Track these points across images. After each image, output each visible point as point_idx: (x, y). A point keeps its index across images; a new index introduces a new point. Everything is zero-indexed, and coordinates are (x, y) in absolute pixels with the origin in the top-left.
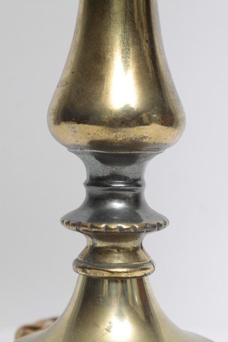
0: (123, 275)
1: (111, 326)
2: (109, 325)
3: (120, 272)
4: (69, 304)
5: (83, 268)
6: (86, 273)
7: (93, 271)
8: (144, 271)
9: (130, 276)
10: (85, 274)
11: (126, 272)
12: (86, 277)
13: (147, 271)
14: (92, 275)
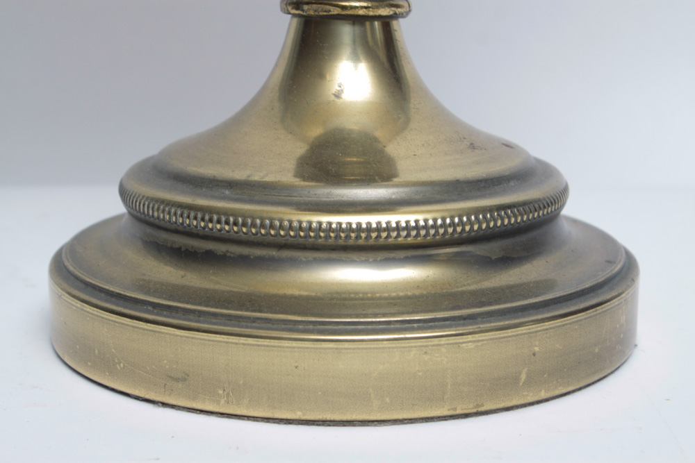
0: (361, 12)
1: (342, 91)
2: (339, 88)
3: (356, 7)
4: (276, 65)
5: (297, 6)
6: (303, 10)
7: (314, 6)
8: (393, 9)
9: (371, 13)
10: (301, 12)
11: (366, 8)
12: (303, 19)
13: (398, 10)
14: (312, 13)
